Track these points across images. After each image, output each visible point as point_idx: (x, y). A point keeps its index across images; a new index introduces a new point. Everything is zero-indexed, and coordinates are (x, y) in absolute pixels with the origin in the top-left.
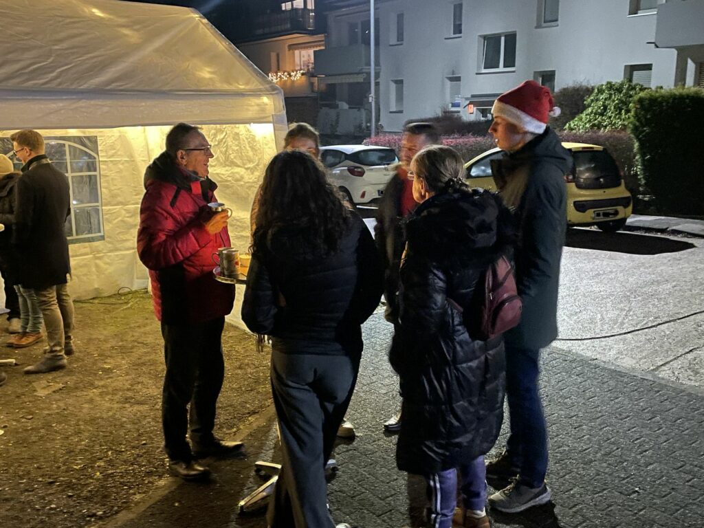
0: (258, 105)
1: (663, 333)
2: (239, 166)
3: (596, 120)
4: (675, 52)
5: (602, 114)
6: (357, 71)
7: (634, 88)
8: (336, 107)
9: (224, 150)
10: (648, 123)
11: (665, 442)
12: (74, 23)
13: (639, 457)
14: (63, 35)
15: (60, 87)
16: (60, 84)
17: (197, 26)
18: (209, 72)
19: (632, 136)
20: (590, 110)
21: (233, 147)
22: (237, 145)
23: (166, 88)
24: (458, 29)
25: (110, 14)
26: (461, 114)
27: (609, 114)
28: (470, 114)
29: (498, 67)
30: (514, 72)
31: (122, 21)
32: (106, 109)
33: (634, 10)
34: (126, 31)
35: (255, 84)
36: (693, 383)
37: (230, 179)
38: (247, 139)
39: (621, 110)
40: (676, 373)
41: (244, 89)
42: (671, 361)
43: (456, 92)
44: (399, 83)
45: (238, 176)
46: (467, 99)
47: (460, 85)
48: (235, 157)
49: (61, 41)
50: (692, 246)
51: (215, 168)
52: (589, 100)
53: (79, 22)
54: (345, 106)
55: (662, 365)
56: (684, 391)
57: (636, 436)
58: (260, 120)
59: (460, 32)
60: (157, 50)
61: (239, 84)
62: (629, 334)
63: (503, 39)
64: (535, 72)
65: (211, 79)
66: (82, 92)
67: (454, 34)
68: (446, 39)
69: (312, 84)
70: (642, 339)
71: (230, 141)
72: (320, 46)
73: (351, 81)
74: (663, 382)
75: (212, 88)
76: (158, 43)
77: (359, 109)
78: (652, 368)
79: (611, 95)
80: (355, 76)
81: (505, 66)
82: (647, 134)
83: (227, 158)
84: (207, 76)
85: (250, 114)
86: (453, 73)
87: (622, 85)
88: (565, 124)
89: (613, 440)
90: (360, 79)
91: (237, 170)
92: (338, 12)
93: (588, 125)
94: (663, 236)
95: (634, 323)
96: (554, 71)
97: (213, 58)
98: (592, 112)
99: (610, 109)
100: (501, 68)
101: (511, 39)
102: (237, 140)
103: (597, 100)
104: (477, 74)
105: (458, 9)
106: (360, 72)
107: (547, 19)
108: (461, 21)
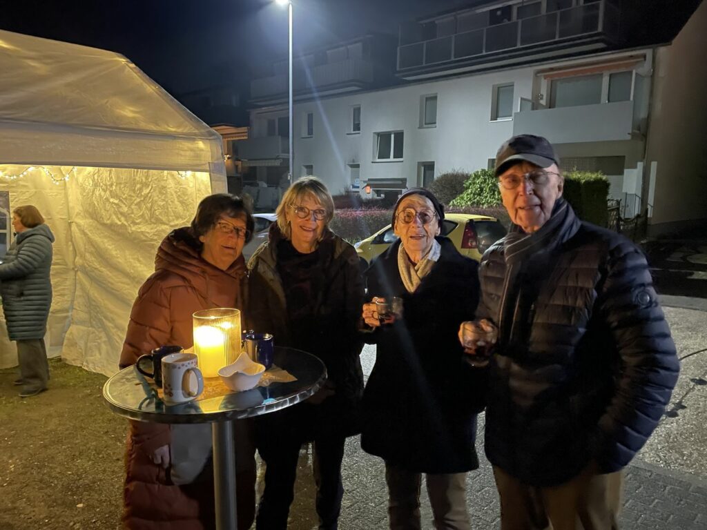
0: (192, 150)
2: (163, 223)
3: (475, 199)
5: (479, 195)
6: (275, 157)
8: (257, 185)
9: (149, 205)
20: (470, 191)
21: (160, 203)
22: (164, 200)
24: (357, 127)
26: (360, 193)
27: (485, 195)
28: (368, 193)
29: (389, 158)
30: (402, 162)
33: (495, 116)
34: (33, 63)
35: (188, 128)
38: (176, 192)
39: (494, 191)
41: (175, 132)
43: (355, 176)
44: (309, 167)
46: (365, 182)
47: (359, 172)
48: (160, 214)
51: (140, 226)
52: (468, 183)
54: (265, 185)
58: (196, 168)
59: (359, 130)
60: (68, 85)
61: (169, 126)
63: (393, 136)
64: (418, 163)
65: (134, 118)
67: (354, 130)
68: (348, 134)
69: (236, 166)
71: (156, 196)
72: (243, 136)
73: (270, 165)
75: (134, 126)
76: (71, 78)
77: (277, 187)
79: (485, 179)
80: (273, 161)
81: (394, 157)
84: (130, 115)
85: (183, 160)
86: (353, 161)
88: (450, 202)
90: (277, 163)
91: (162, 227)
92: (259, 110)
93: (469, 203)
96: (434, 162)
97: (137, 98)
98: (471, 193)
99: (486, 191)
100: (392, 159)
101: (399, 136)
102: (164, 194)
103: (474, 183)
104: (373, 162)
105: (357, 112)
106: (277, 158)
107: (427, 122)
108: (359, 121)
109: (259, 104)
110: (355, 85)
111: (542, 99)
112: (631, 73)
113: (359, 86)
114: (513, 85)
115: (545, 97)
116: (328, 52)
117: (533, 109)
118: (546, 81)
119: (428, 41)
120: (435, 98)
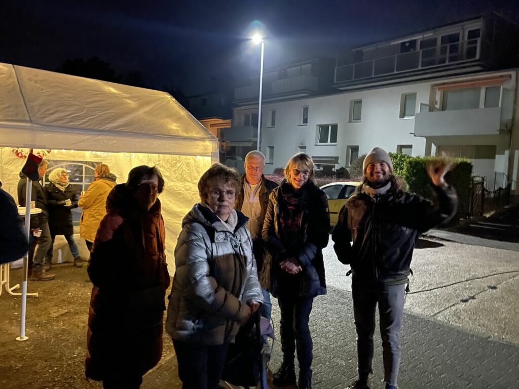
0: (203, 146)
1: (435, 294)
2: (189, 182)
4: (424, 140)
6: (248, 140)
7: (404, 157)
8: (236, 159)
9: (180, 172)
10: (414, 175)
11: (449, 360)
12: (98, 94)
13: (434, 369)
14: (92, 100)
15: (89, 127)
16: (89, 125)
17: (169, 102)
18: (176, 126)
19: (405, 182)
21: (186, 171)
22: (188, 170)
23: (151, 133)
24: (305, 121)
25: (120, 91)
29: (327, 142)
30: (336, 145)
31: (127, 95)
32: (114, 142)
33: (403, 115)
34: (128, 101)
35: (202, 134)
36: (458, 324)
37: (183, 189)
38: (194, 166)
40: (447, 318)
41: (195, 137)
42: (442, 311)
44: (272, 148)
45: (188, 187)
48: (187, 177)
49: (90, 103)
50: (442, 245)
51: (175, 183)
53: (101, 94)
55: (438, 313)
56: (454, 329)
57: (431, 356)
58: (203, 155)
59: (306, 123)
60: (145, 112)
61: (193, 134)
62: (415, 294)
63: (330, 128)
64: (348, 146)
65: (176, 130)
66: (101, 131)
67: (303, 123)
68: (299, 126)
69: (223, 146)
70: (424, 296)
71: (184, 167)
72: (228, 126)
73: (245, 145)
74: (441, 323)
75: (177, 134)
76: (147, 109)
78: (432, 314)
80: (247, 143)
81: (331, 142)
82: (415, 181)
83: (182, 177)
84: (175, 128)
85: (198, 151)
86: (302, 144)
87: (397, 155)
89: (416, 358)
90: (249, 144)
91: (187, 184)
92: (239, 108)
94: (424, 239)
95: (417, 287)
96: (358, 146)
97: (178, 119)
100: (329, 143)
101: (335, 128)
102: (189, 167)
104: (315, 145)
105: (306, 110)
106: (250, 141)
107: (354, 118)
108: (307, 116)
109: (239, 104)
110: (305, 93)
111: (437, 104)
112: (500, 87)
113: (308, 93)
114: (416, 94)
115: (439, 103)
116: (288, 70)
117: (430, 110)
118: (440, 91)
119: (357, 63)
120: (360, 102)
